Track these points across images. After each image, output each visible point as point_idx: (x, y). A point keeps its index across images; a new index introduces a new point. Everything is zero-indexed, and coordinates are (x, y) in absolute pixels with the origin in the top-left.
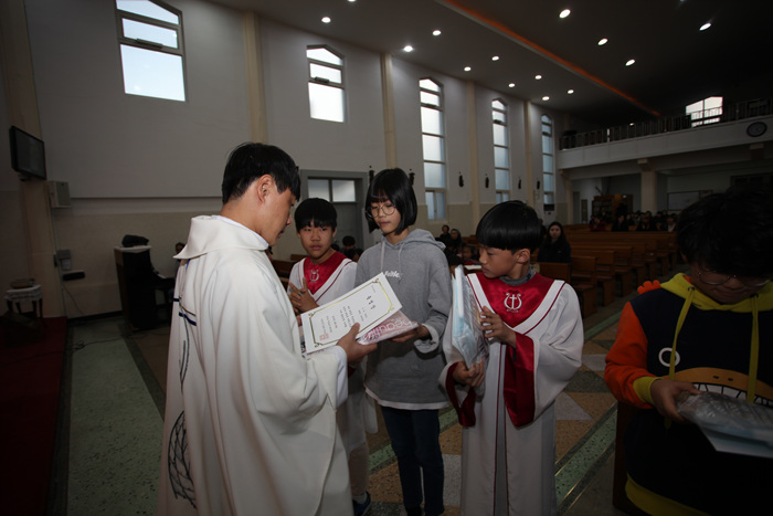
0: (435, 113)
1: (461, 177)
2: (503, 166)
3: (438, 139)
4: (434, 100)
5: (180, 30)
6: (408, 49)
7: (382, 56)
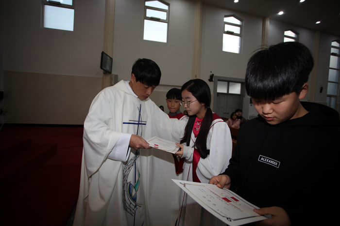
5: (168, 12)
6: (281, 13)
7: (264, 19)
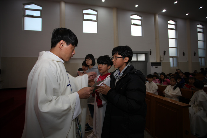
0: (174, 31)
1: (184, 53)
2: (202, 48)
3: (174, 40)
4: (173, 27)
5: (97, 15)
6: (164, 11)
7: (155, 15)
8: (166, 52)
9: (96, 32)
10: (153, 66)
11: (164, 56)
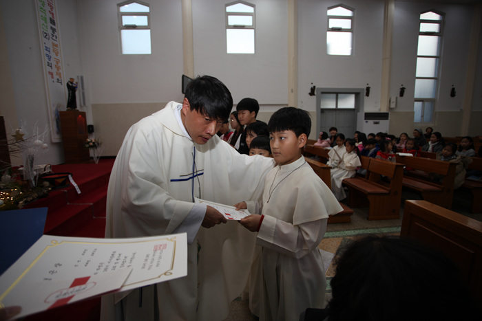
0: (434, 39)
1: (453, 89)
3: (433, 59)
4: (434, 28)
5: (254, 15)
8: (405, 90)
9: (251, 50)
10: (369, 121)
11: (399, 98)
